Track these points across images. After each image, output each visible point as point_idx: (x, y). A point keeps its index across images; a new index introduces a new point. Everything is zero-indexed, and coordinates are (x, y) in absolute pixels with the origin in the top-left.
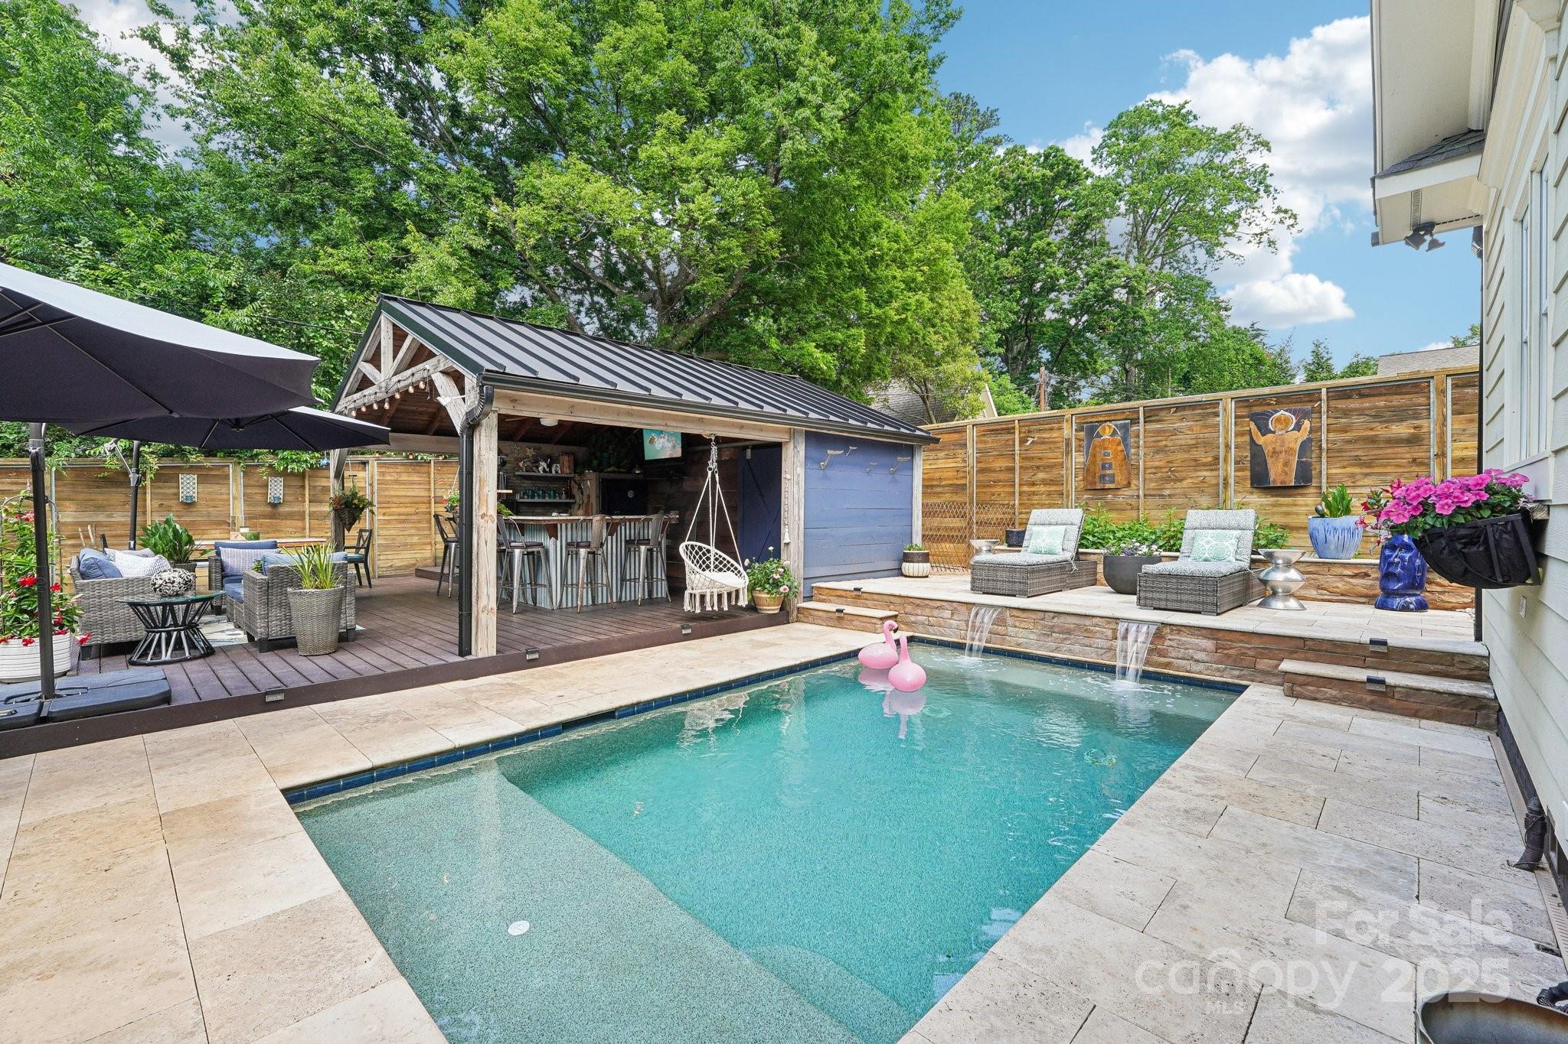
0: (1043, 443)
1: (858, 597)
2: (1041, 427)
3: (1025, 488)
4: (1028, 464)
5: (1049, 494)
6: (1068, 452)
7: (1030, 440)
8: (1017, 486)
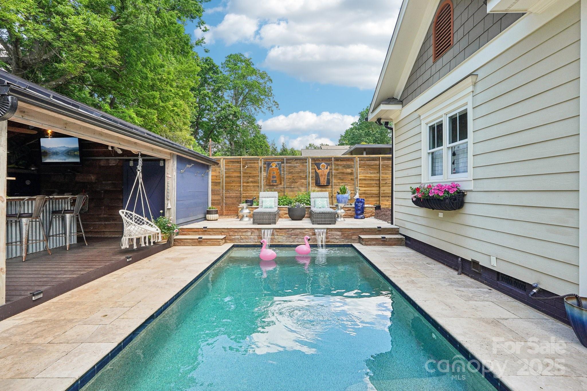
0: (251, 168)
1: (205, 231)
2: (251, 162)
3: (245, 184)
4: (245, 175)
5: (254, 186)
6: (261, 172)
7: (247, 166)
8: (242, 183)
